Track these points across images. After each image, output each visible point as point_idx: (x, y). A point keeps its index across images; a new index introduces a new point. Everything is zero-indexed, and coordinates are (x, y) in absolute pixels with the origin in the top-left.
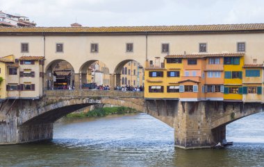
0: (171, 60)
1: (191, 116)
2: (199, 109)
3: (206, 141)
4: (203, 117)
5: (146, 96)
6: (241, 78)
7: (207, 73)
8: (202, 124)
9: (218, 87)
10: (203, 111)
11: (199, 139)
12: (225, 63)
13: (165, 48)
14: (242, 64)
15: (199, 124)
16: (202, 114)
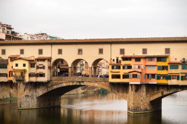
0: (125, 59)
1: (137, 93)
2: (142, 89)
3: (146, 109)
4: (144, 94)
5: (110, 81)
6: (167, 70)
7: (147, 67)
8: (143, 98)
9: (153, 76)
10: (145, 90)
11: (141, 108)
12: (158, 61)
13: (122, 51)
14: (168, 62)
15: (142, 98)
16: (144, 92)
